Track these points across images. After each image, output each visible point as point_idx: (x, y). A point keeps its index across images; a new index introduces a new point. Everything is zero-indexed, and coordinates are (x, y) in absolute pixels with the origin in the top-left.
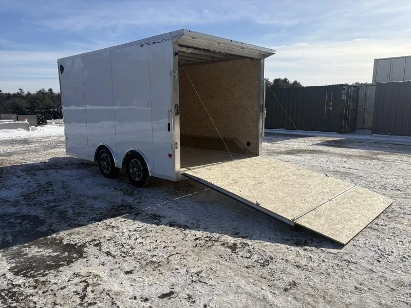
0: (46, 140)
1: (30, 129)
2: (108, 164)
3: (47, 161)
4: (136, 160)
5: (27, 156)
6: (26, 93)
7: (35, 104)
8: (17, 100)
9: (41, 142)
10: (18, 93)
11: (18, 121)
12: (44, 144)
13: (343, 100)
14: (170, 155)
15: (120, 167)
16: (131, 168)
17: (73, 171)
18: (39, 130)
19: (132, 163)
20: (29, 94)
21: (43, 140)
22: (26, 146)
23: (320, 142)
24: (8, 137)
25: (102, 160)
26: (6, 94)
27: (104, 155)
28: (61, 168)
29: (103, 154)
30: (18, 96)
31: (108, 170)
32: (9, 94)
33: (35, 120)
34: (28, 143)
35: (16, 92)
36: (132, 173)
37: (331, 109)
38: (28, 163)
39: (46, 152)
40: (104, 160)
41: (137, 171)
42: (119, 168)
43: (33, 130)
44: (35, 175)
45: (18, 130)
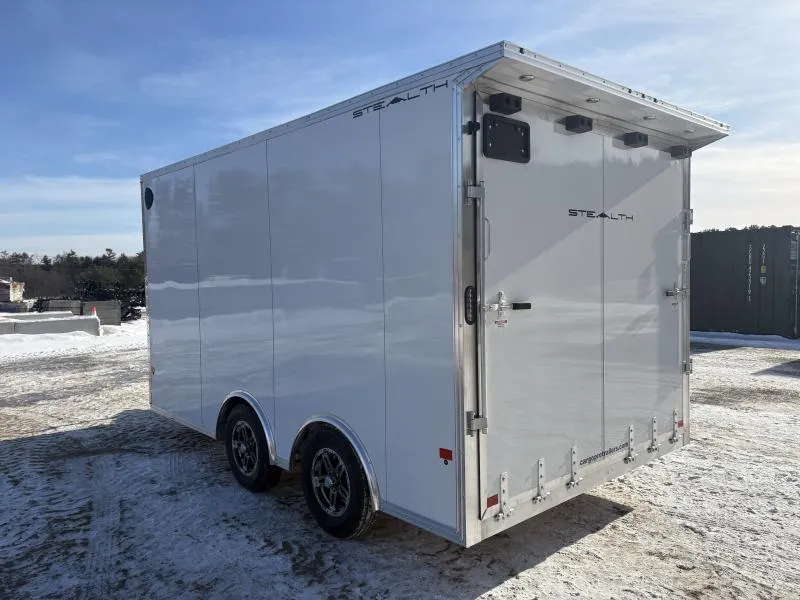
0: (128, 358)
1: (101, 332)
2: (250, 450)
3: (107, 422)
4: (330, 451)
5: (68, 407)
6: (118, 256)
7: (131, 276)
8: (100, 270)
9: (115, 363)
10: (104, 256)
11: (82, 314)
12: (119, 369)
13: (794, 262)
14: (446, 455)
15: (285, 464)
16: (316, 474)
17: (161, 460)
18: (120, 333)
19: (320, 458)
20: (123, 258)
21: (121, 359)
22: (77, 375)
23: (769, 365)
24: (50, 350)
25: (236, 438)
26: (82, 258)
27: (243, 424)
28: (133, 450)
29: (239, 423)
30: (104, 262)
31: (250, 466)
32: (88, 258)
33: (117, 312)
34: (85, 367)
35: (100, 255)
36: (319, 489)
37: (763, 281)
38: (61, 429)
39: (113, 393)
40: (239, 437)
41: (335, 486)
42: (281, 469)
43: (106, 332)
44: (59, 475)
45: (74, 335)
